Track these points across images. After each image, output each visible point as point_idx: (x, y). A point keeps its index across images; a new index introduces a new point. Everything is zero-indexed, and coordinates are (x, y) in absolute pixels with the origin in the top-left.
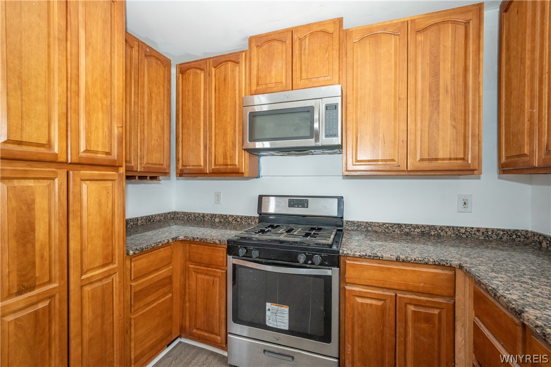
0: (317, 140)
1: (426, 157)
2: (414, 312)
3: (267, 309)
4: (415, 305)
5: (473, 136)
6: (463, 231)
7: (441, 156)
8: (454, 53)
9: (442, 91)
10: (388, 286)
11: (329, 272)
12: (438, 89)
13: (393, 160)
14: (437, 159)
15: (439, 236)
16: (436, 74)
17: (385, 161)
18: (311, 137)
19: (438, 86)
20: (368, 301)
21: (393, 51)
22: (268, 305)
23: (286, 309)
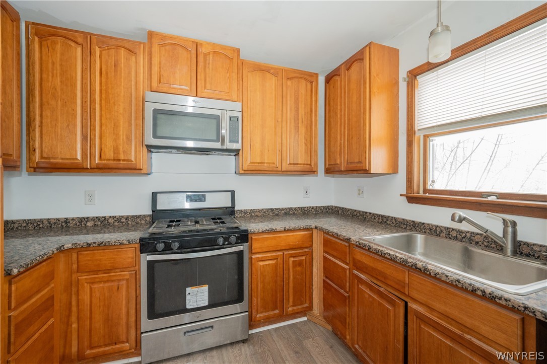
0: (223, 143)
1: (292, 162)
2: (293, 261)
3: (187, 293)
4: (294, 257)
5: (315, 151)
6: (306, 209)
7: (299, 163)
8: (306, 99)
9: (300, 121)
10: (279, 249)
11: (241, 248)
12: (298, 119)
13: (274, 163)
14: (298, 164)
15: (294, 214)
16: (297, 110)
17: (269, 163)
18: (217, 141)
19: (298, 117)
20: (267, 262)
21: (274, 87)
22: (188, 290)
23: (205, 288)
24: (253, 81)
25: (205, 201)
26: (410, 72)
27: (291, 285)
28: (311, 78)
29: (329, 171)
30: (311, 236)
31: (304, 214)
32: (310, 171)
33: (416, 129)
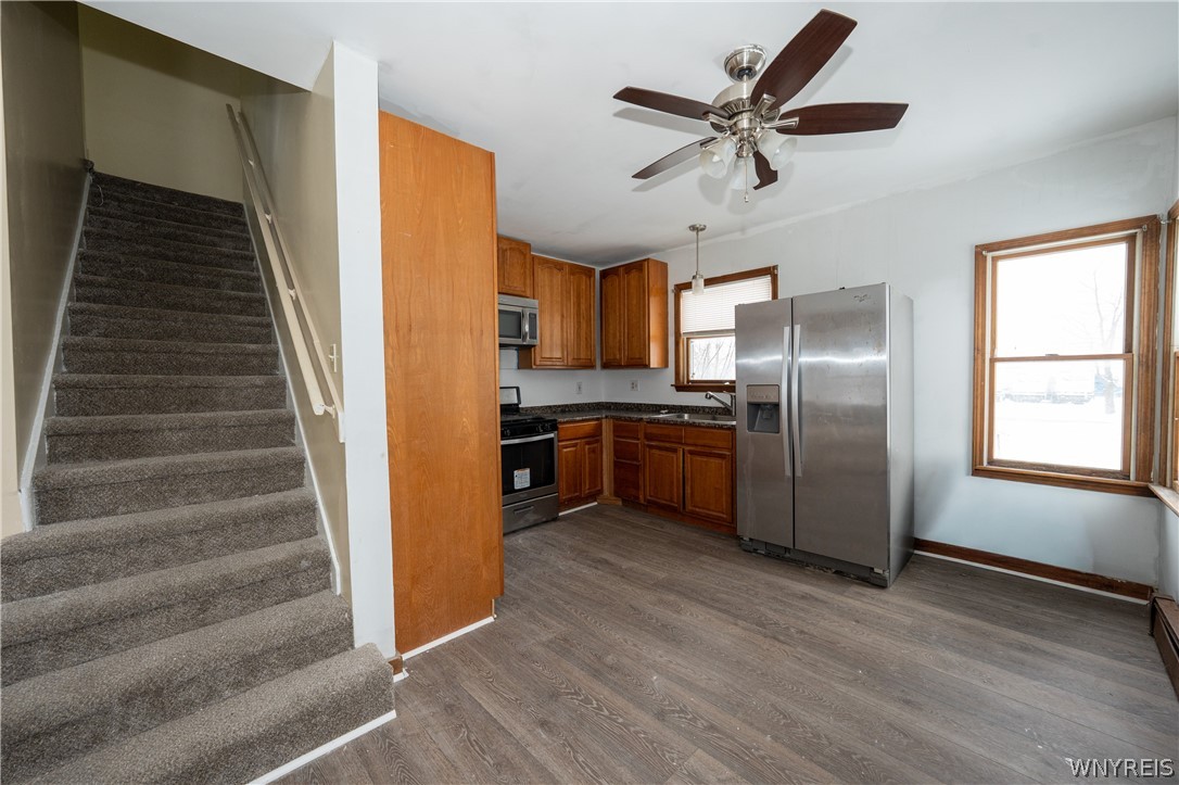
0: (524, 339)
1: (575, 357)
2: (588, 448)
3: (515, 475)
4: (588, 444)
5: (593, 346)
6: (580, 406)
7: (582, 357)
8: (586, 294)
10: (579, 437)
11: (552, 435)
12: (580, 315)
13: (561, 358)
14: (580, 359)
15: (569, 411)
16: (579, 305)
18: (519, 337)
19: (580, 312)
20: (570, 449)
21: (560, 282)
22: (516, 472)
23: (528, 471)
24: (543, 276)
26: (677, 286)
27: (587, 469)
28: (589, 272)
29: (606, 366)
30: (601, 425)
31: (578, 411)
32: (590, 366)
33: (682, 332)
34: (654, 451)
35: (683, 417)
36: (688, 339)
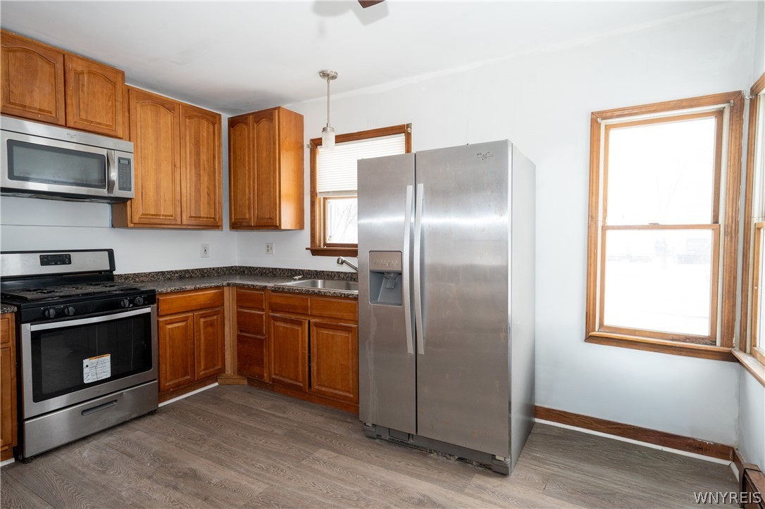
0: (110, 190)
1: (193, 215)
2: (204, 322)
3: (85, 366)
4: (204, 317)
5: (219, 203)
6: (205, 271)
7: (202, 215)
8: (208, 143)
9: (202, 168)
10: (189, 309)
11: (147, 310)
12: (199, 166)
13: (172, 216)
14: (200, 217)
15: (191, 277)
16: (198, 154)
17: (166, 216)
18: (103, 187)
19: (199, 163)
20: (176, 325)
21: (169, 124)
22: (86, 362)
23: (107, 358)
24: (143, 115)
25: (70, 263)
26: (313, 141)
27: (203, 347)
28: (214, 119)
29: (235, 226)
30: (222, 294)
31: (203, 276)
32: (214, 225)
33: (318, 191)
34: (279, 324)
35: (315, 285)
36: (325, 199)
